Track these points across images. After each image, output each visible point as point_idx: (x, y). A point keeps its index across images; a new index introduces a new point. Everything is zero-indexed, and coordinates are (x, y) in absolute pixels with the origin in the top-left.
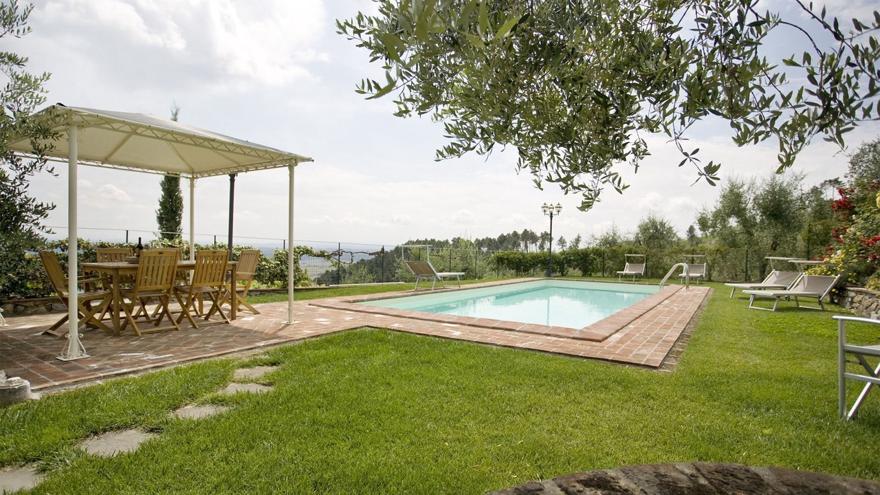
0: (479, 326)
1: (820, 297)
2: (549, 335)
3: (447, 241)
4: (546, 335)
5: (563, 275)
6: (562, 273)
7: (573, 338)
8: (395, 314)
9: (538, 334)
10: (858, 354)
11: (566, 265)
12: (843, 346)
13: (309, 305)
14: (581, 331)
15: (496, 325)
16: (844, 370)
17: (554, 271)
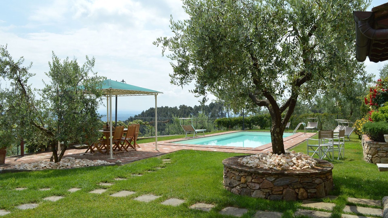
0: (221, 148)
1: (348, 136)
2: (245, 150)
3: (176, 107)
4: (244, 150)
5: (250, 129)
6: (250, 128)
7: (252, 150)
8: (189, 146)
9: (241, 149)
10: (311, 146)
11: (252, 124)
12: (308, 145)
13: (153, 144)
14: (255, 148)
15: (227, 148)
16: (308, 150)
17: (246, 127)
